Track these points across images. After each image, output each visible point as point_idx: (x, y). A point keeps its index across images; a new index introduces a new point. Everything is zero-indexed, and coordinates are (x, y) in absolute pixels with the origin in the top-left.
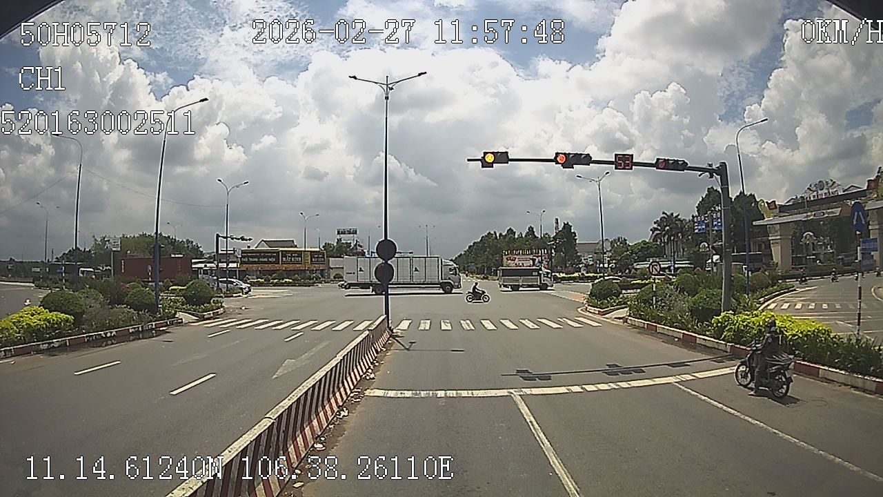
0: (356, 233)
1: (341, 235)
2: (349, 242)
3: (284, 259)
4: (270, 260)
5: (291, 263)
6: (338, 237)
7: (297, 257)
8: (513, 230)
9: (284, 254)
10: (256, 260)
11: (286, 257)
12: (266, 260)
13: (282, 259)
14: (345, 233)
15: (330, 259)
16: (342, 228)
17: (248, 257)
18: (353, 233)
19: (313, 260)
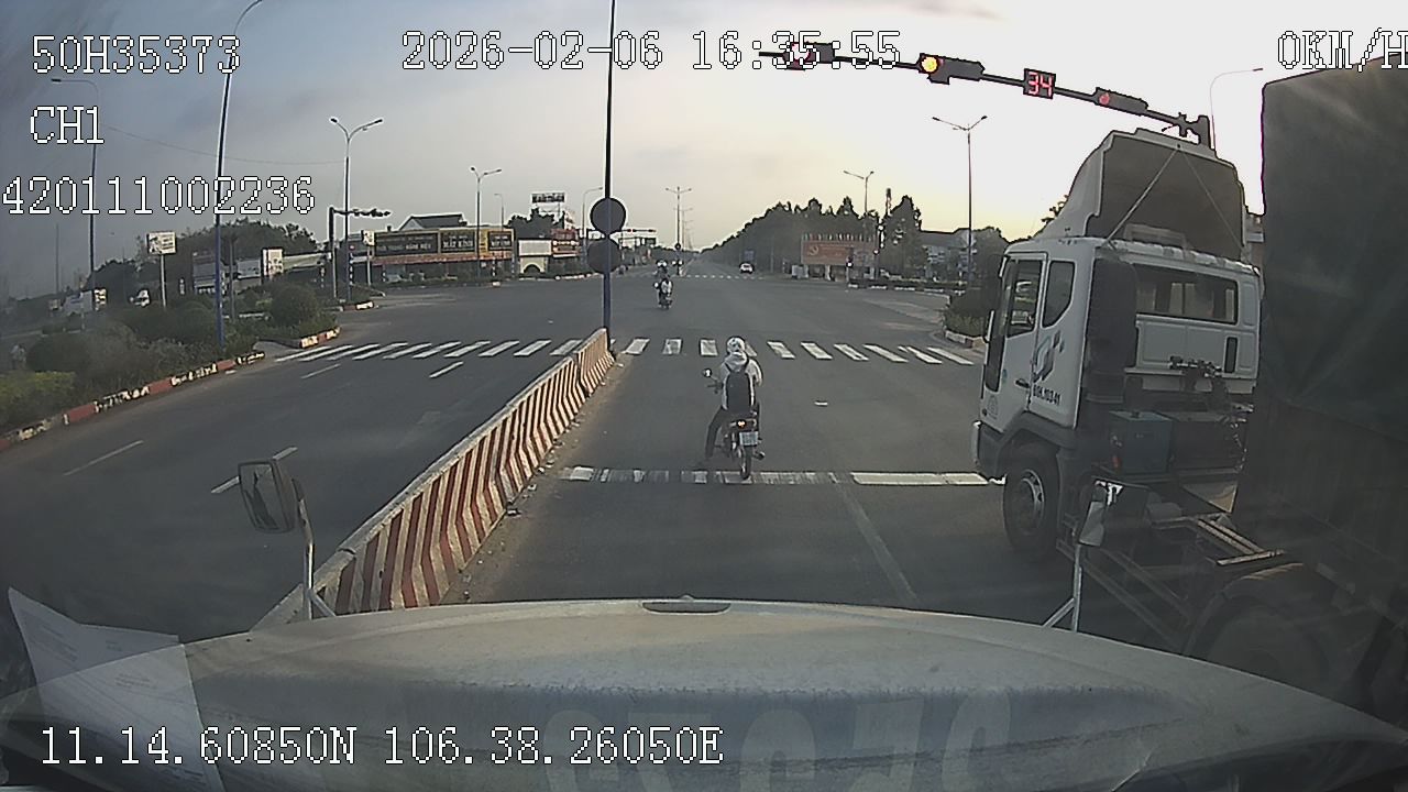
0: (563, 199)
1: (539, 204)
2: (550, 214)
3: (446, 244)
4: (422, 246)
5: (457, 249)
6: (534, 206)
7: (467, 240)
8: (817, 202)
9: (446, 237)
10: (400, 248)
11: (448, 240)
12: (416, 247)
13: (442, 245)
14: (545, 201)
15: (521, 242)
16: (539, 193)
17: (387, 244)
18: (557, 200)
19: (493, 244)
